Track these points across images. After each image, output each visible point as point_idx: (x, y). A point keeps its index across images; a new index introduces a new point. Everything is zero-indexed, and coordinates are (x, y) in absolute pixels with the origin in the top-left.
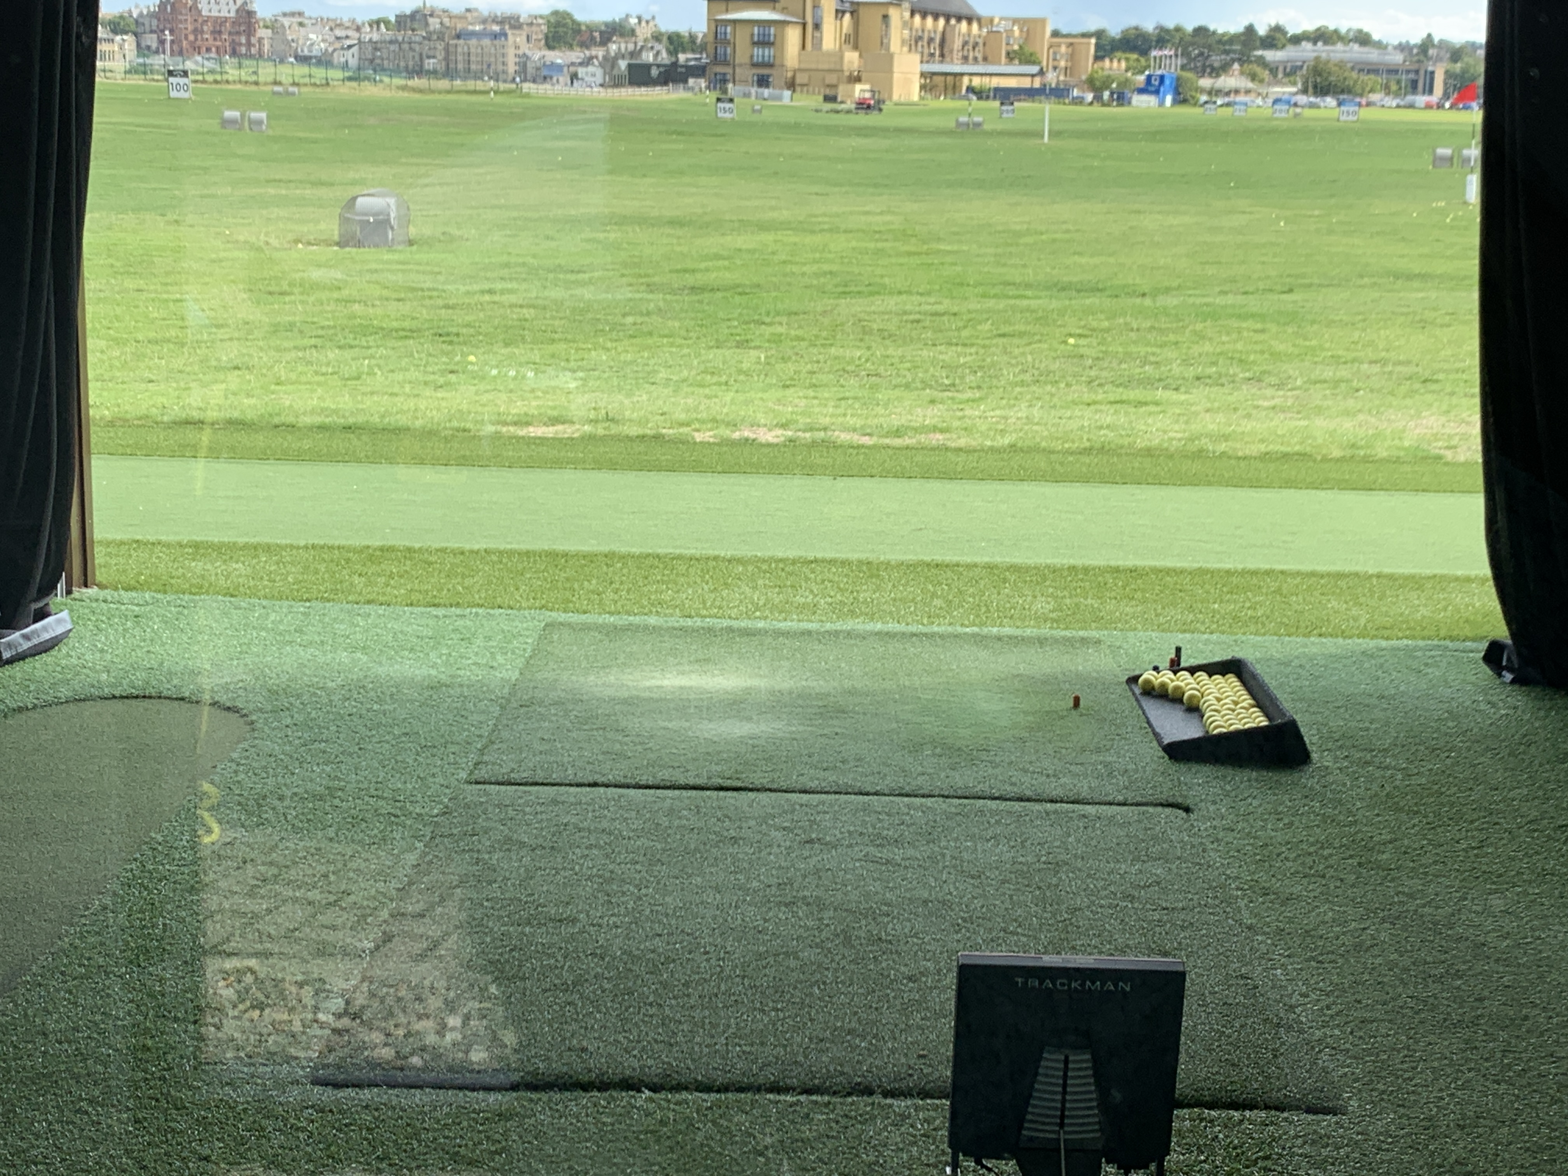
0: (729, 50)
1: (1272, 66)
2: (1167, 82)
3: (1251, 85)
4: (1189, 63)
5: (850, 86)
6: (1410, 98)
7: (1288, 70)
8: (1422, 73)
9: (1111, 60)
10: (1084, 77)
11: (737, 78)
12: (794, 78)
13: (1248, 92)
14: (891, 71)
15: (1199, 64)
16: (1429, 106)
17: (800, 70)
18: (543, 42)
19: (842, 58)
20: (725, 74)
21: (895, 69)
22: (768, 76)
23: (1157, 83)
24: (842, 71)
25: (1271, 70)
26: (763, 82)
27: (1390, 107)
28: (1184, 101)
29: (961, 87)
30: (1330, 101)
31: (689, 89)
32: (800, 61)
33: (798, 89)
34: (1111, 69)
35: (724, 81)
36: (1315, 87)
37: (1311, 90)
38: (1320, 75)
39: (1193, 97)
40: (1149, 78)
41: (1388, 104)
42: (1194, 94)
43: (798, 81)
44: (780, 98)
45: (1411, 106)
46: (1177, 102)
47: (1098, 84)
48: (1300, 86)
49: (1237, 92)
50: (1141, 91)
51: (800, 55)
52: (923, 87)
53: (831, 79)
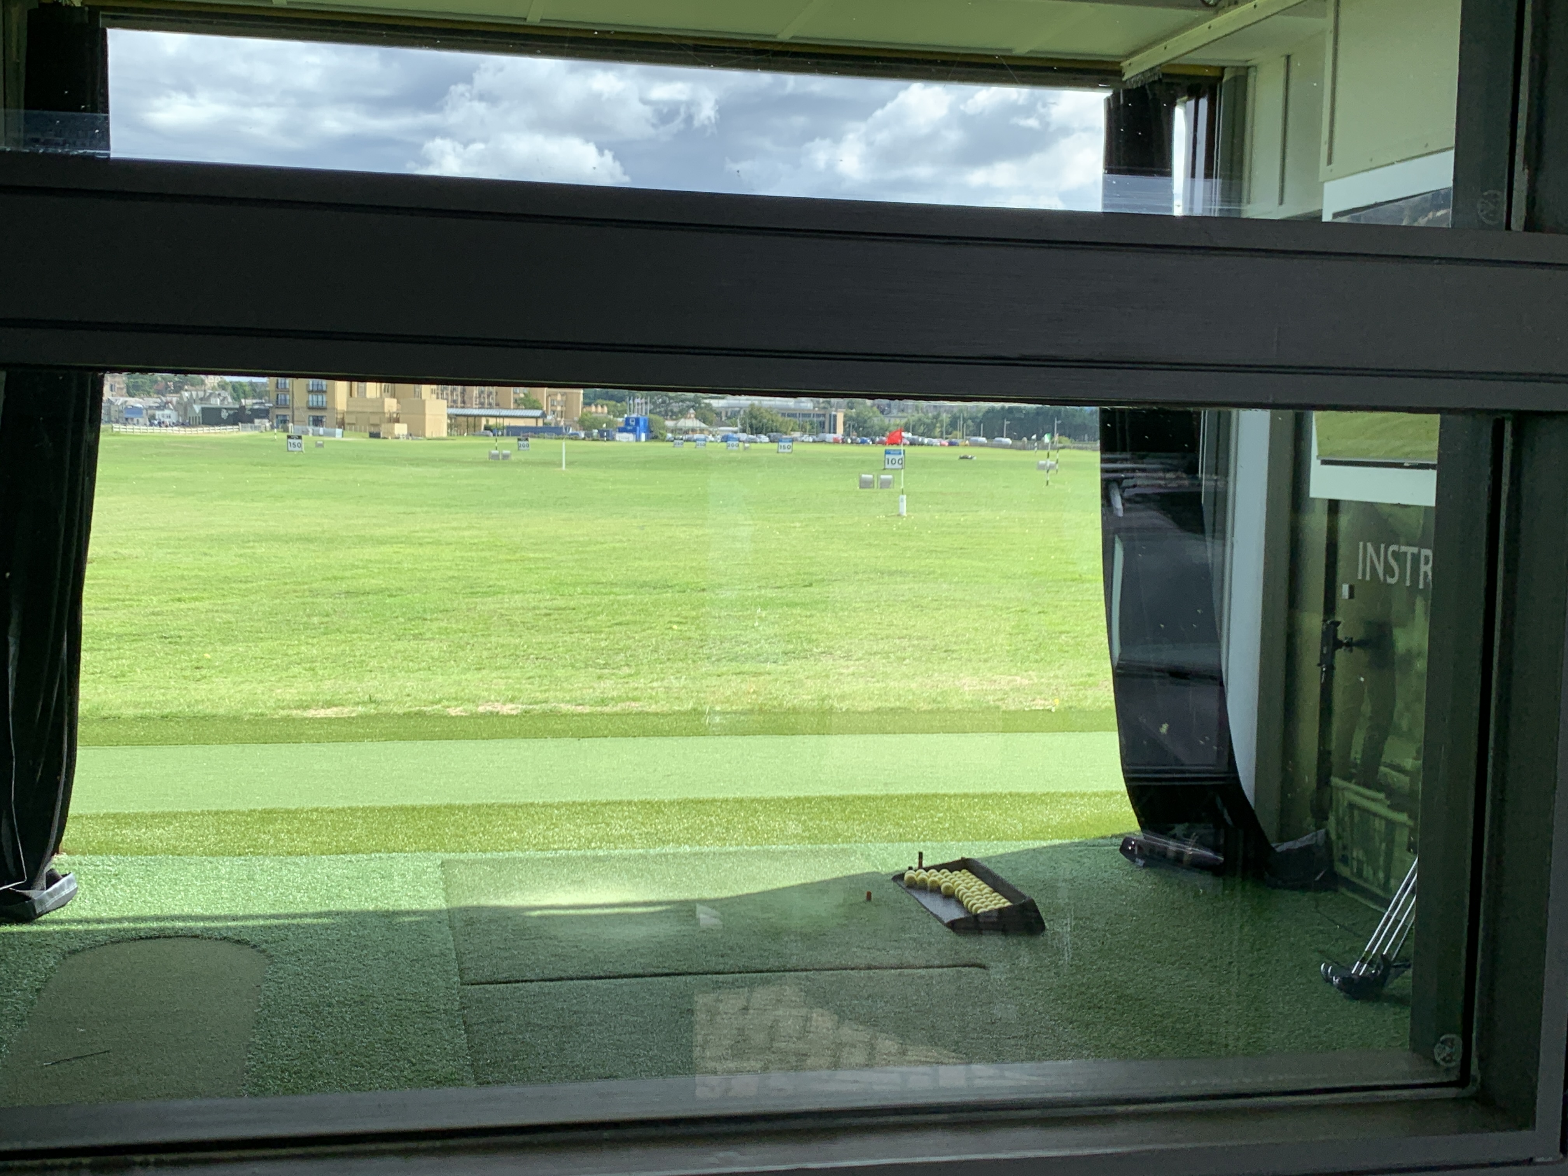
0: (288, 397)
1: (718, 411)
2: (642, 423)
3: (703, 425)
4: (655, 408)
5: (390, 425)
6: (821, 435)
7: (729, 414)
8: (828, 416)
9: (596, 406)
10: (576, 419)
11: (295, 419)
12: (343, 419)
13: (702, 431)
14: (424, 414)
15: (662, 409)
16: (836, 442)
17: (348, 412)
18: (125, 390)
19: (383, 403)
20: (285, 416)
21: (427, 411)
22: (322, 417)
23: (634, 423)
24: (384, 413)
25: (717, 414)
26: (317, 422)
27: (809, 442)
28: (655, 438)
29: (480, 426)
30: (764, 438)
31: (255, 427)
32: (348, 405)
33: (347, 427)
34: (596, 412)
35: (285, 422)
36: (751, 426)
37: (748, 429)
38: (756, 418)
39: (662, 434)
40: (627, 419)
41: (807, 440)
42: (662, 432)
43: (347, 421)
44: (334, 435)
45: (823, 441)
46: (648, 439)
47: (587, 423)
48: (740, 426)
49: (694, 430)
50: (622, 430)
51: (348, 401)
52: (450, 426)
53: (375, 420)
